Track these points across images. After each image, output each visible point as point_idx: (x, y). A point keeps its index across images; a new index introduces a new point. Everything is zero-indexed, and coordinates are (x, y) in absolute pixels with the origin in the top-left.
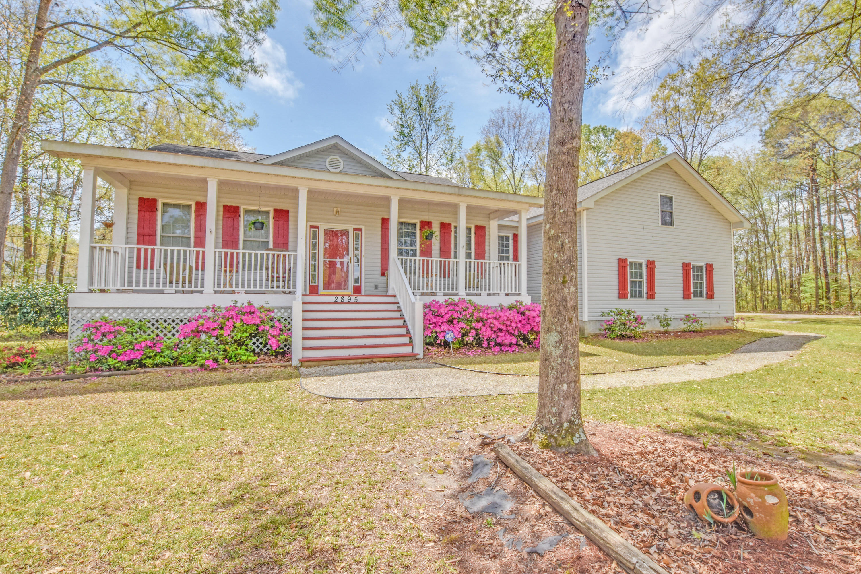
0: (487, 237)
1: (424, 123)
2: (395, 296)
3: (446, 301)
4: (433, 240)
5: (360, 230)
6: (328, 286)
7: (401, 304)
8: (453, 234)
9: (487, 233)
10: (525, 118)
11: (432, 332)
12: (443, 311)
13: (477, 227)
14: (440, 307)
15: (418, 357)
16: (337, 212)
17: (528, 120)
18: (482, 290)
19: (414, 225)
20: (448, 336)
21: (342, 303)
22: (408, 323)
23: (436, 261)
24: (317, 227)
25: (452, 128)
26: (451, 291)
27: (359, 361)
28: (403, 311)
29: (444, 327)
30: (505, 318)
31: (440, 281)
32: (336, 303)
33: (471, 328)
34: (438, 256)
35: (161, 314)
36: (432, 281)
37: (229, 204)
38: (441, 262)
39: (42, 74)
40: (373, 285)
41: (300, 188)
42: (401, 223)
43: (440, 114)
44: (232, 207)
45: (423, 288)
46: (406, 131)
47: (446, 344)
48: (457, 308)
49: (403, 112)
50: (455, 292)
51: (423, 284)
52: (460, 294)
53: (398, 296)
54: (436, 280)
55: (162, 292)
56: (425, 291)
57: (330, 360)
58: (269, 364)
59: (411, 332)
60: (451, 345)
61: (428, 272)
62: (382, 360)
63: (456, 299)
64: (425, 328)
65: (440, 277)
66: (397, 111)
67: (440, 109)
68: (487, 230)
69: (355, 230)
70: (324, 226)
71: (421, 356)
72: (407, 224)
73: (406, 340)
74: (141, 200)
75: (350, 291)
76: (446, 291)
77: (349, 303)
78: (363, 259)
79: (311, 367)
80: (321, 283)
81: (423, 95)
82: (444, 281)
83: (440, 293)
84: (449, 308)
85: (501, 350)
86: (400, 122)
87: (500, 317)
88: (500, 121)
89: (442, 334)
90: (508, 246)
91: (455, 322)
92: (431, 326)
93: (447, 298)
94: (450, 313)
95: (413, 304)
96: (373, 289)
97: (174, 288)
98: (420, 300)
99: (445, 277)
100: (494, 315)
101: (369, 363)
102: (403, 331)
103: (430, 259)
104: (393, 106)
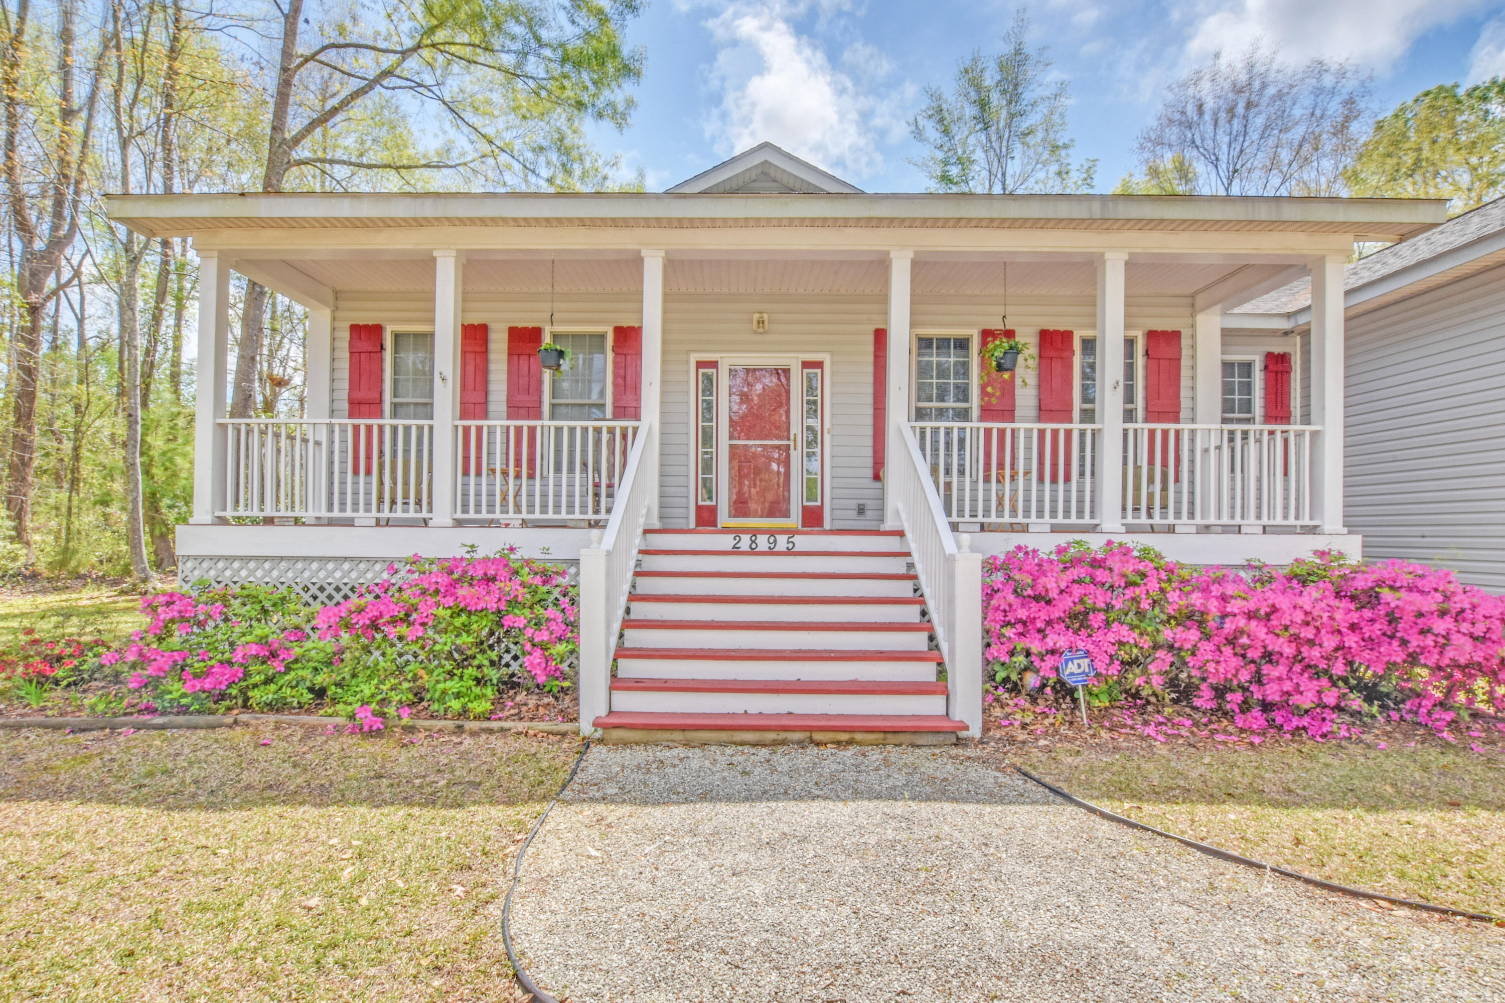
0: (1185, 362)
1: (996, 145)
2: (901, 534)
3: (1060, 551)
4: (1019, 371)
5: (819, 365)
6: (740, 507)
7: (916, 557)
8: (1077, 360)
9: (1185, 352)
10: (1264, 86)
11: (1012, 653)
12: (1051, 584)
13: (1152, 336)
14: (1041, 569)
15: (963, 734)
16: (761, 322)
17: (1271, 91)
18: (1178, 514)
19: (962, 344)
20: (1072, 668)
21: (753, 552)
22: (935, 617)
23: (1029, 431)
24: (714, 364)
25: (1066, 146)
26: (1073, 520)
27: (771, 736)
28: (923, 579)
29: (1057, 639)
30: (1299, 617)
31: (1041, 491)
32: (736, 552)
33: (1156, 647)
34: (1033, 413)
35: (331, 574)
36: (1014, 491)
37: (520, 325)
38: (1042, 433)
39: (291, 148)
40: (853, 504)
41: (644, 253)
42: (925, 343)
43: (1033, 119)
44: (525, 329)
45: (987, 512)
46: (954, 171)
47: (1065, 691)
48: (1101, 575)
49: (946, 132)
50: (1087, 520)
51: (987, 500)
52: (1105, 527)
53: (909, 535)
54: (1027, 490)
55: (349, 523)
56: (993, 519)
57: (683, 728)
58: (521, 726)
59: (944, 646)
60: (1080, 694)
61: (1001, 466)
62: (844, 737)
63: (1095, 543)
64: (989, 639)
65: (1041, 479)
66: (932, 132)
67: (1034, 104)
68: (1185, 342)
69: (806, 365)
70: (727, 360)
71: (975, 731)
72: (943, 343)
73: (925, 672)
74: (356, 329)
75: (795, 520)
76: (1060, 520)
77: (771, 553)
78: (827, 437)
79: (626, 744)
80: (723, 502)
81: (990, 79)
82: (1054, 492)
83: (1040, 524)
84: (1074, 573)
85: (1271, 723)
86: (940, 155)
87: (1274, 609)
88: (1191, 110)
89: (1050, 661)
90: (1247, 388)
91: (1096, 620)
92: (1008, 632)
93: (1062, 539)
94: (1077, 591)
95: (950, 560)
96: (853, 514)
97: (374, 513)
98: (973, 549)
99: (1054, 480)
100: (1251, 605)
101: (801, 744)
102: (917, 641)
103: (1008, 426)
104: (922, 122)
